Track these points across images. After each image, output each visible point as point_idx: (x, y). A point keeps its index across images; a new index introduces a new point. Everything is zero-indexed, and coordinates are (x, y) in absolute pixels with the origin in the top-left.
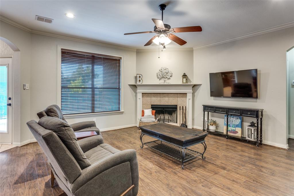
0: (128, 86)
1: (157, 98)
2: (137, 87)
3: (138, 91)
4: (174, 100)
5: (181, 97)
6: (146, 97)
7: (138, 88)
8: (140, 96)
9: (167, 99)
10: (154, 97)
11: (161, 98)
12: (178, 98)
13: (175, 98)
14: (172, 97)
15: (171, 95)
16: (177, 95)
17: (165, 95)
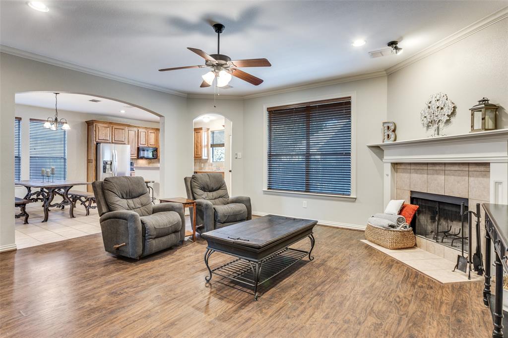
0: (368, 150)
1: (421, 175)
2: (383, 151)
3: (385, 158)
4: (458, 182)
5: (478, 173)
6: (402, 173)
7: (385, 152)
8: (388, 168)
9: (441, 178)
10: (416, 171)
11: (429, 176)
12: (471, 179)
13: (464, 178)
14: (454, 175)
15: (453, 168)
16: (467, 169)
17: (438, 168)
